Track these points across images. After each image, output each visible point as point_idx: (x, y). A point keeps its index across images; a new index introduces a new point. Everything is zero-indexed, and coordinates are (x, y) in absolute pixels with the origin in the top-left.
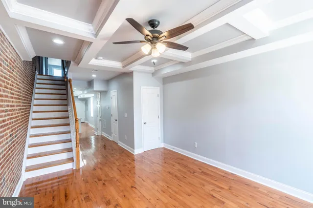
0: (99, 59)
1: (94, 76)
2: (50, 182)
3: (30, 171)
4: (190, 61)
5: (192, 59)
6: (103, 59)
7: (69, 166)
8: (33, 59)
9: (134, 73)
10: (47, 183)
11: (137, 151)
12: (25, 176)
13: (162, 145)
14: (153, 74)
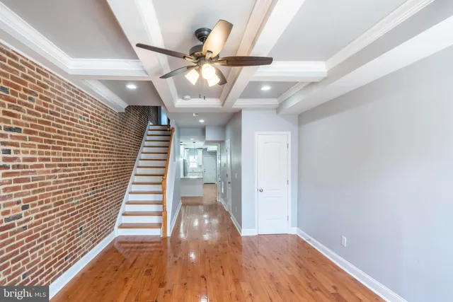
0: (186, 99)
1: (202, 121)
2: (137, 245)
3: (121, 228)
4: (325, 78)
5: (328, 72)
6: (191, 98)
7: (157, 232)
8: (126, 109)
9: (243, 112)
10: (132, 245)
11: (246, 232)
12: (118, 233)
13: (294, 231)
14: (278, 109)
